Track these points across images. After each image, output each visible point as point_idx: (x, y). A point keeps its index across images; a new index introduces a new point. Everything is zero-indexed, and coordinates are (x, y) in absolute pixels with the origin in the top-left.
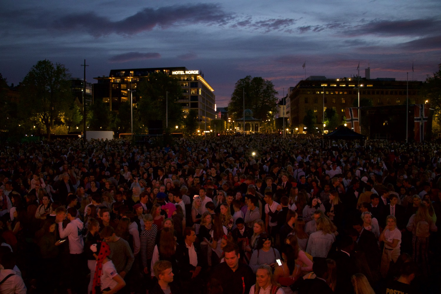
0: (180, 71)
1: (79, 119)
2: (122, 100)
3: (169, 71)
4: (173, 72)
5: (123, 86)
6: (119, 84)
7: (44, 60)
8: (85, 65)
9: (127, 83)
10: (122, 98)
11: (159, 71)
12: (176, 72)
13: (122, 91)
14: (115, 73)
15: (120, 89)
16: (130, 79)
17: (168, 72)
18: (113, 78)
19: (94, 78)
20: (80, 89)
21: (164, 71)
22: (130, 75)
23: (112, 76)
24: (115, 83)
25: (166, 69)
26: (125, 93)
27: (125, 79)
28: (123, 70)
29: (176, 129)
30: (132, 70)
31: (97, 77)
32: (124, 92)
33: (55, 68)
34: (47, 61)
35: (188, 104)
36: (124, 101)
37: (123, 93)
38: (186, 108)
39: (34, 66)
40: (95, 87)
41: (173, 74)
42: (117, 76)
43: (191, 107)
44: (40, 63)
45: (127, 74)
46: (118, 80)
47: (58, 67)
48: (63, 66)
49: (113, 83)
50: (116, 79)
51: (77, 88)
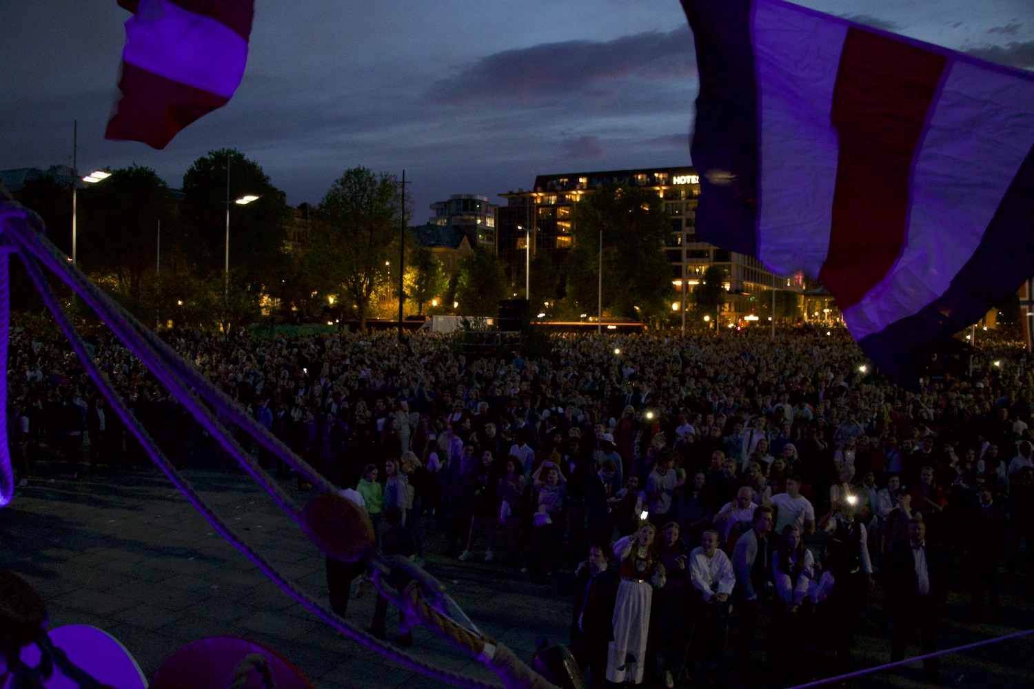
0: (691, 174)
1: (442, 288)
2: (558, 244)
3: (666, 176)
4: (675, 178)
5: (562, 211)
6: (554, 208)
8: (403, 182)
9: (570, 204)
10: (559, 238)
11: (645, 176)
12: (683, 177)
13: (559, 223)
14: (544, 183)
15: (555, 218)
16: (576, 196)
17: (663, 178)
18: (540, 194)
19: (499, 195)
20: (474, 218)
21: (656, 175)
22: (578, 187)
23: (539, 189)
24: (545, 205)
25: (660, 171)
26: (565, 227)
27: (567, 197)
28: (564, 176)
29: (672, 312)
30: (583, 175)
31: (507, 192)
32: (563, 224)
34: (361, 169)
35: (708, 251)
36: (563, 246)
37: (562, 227)
38: (703, 262)
39: (337, 181)
40: (503, 216)
41: (675, 183)
42: (549, 190)
43: (714, 261)
44: (349, 174)
45: (573, 184)
46: (553, 199)
47: (384, 181)
49: (539, 206)
50: (547, 197)
51: (468, 217)
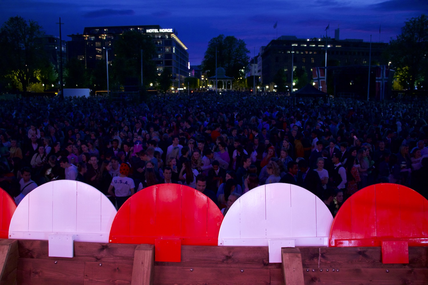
0: (154, 29)
1: (55, 77)
2: (96, 58)
3: (143, 29)
4: (147, 30)
5: (98, 44)
6: (94, 42)
7: (16, 16)
8: (60, 23)
9: (101, 40)
10: (97, 56)
11: (134, 29)
12: (151, 30)
13: (97, 49)
14: (89, 31)
15: (95, 47)
16: (104, 37)
17: (142, 30)
18: (87, 36)
19: (68, 36)
20: (54, 46)
21: (139, 28)
22: (105, 33)
23: (86, 33)
24: (89, 41)
25: (140, 27)
26: (99, 51)
27: (100, 37)
28: (97, 28)
29: (150, 87)
30: (106, 28)
31: (71, 35)
32: (99, 49)
33: (29, 25)
34: (19, 17)
35: (162, 61)
36: (99, 59)
37: (98, 51)
38: (160, 66)
39: (5, 22)
40: (69, 45)
41: (147, 32)
42: (91, 35)
43: (165, 66)
44: (12, 20)
45: (102, 32)
46: (93, 38)
47: (31, 25)
48: (36, 23)
49: (87, 41)
50: (90, 37)
51: (51, 46)
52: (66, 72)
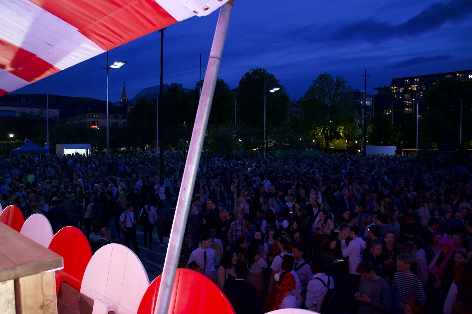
1: (359, 133)
2: (405, 112)
3: (463, 75)
4: (469, 76)
5: (407, 96)
6: (402, 94)
7: (324, 73)
8: (365, 76)
9: (411, 92)
10: (405, 109)
11: (451, 76)
13: (406, 102)
14: (396, 82)
15: (403, 99)
16: (415, 88)
18: (395, 88)
19: (374, 89)
20: (360, 101)
21: (458, 75)
22: (415, 83)
23: (395, 85)
24: (397, 92)
25: (459, 73)
26: (409, 104)
27: (409, 88)
28: (407, 78)
30: (417, 78)
31: (378, 88)
32: (408, 102)
33: (335, 80)
34: (326, 74)
36: (408, 113)
39: (314, 80)
40: (375, 99)
41: (469, 78)
42: (399, 86)
44: (320, 77)
45: (412, 82)
46: (401, 90)
47: (337, 80)
48: (342, 78)
49: (395, 93)
50: (399, 89)
51: (357, 101)
52: (371, 128)
